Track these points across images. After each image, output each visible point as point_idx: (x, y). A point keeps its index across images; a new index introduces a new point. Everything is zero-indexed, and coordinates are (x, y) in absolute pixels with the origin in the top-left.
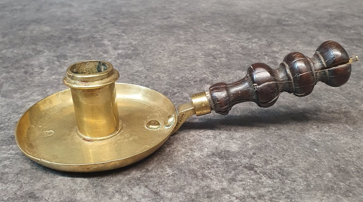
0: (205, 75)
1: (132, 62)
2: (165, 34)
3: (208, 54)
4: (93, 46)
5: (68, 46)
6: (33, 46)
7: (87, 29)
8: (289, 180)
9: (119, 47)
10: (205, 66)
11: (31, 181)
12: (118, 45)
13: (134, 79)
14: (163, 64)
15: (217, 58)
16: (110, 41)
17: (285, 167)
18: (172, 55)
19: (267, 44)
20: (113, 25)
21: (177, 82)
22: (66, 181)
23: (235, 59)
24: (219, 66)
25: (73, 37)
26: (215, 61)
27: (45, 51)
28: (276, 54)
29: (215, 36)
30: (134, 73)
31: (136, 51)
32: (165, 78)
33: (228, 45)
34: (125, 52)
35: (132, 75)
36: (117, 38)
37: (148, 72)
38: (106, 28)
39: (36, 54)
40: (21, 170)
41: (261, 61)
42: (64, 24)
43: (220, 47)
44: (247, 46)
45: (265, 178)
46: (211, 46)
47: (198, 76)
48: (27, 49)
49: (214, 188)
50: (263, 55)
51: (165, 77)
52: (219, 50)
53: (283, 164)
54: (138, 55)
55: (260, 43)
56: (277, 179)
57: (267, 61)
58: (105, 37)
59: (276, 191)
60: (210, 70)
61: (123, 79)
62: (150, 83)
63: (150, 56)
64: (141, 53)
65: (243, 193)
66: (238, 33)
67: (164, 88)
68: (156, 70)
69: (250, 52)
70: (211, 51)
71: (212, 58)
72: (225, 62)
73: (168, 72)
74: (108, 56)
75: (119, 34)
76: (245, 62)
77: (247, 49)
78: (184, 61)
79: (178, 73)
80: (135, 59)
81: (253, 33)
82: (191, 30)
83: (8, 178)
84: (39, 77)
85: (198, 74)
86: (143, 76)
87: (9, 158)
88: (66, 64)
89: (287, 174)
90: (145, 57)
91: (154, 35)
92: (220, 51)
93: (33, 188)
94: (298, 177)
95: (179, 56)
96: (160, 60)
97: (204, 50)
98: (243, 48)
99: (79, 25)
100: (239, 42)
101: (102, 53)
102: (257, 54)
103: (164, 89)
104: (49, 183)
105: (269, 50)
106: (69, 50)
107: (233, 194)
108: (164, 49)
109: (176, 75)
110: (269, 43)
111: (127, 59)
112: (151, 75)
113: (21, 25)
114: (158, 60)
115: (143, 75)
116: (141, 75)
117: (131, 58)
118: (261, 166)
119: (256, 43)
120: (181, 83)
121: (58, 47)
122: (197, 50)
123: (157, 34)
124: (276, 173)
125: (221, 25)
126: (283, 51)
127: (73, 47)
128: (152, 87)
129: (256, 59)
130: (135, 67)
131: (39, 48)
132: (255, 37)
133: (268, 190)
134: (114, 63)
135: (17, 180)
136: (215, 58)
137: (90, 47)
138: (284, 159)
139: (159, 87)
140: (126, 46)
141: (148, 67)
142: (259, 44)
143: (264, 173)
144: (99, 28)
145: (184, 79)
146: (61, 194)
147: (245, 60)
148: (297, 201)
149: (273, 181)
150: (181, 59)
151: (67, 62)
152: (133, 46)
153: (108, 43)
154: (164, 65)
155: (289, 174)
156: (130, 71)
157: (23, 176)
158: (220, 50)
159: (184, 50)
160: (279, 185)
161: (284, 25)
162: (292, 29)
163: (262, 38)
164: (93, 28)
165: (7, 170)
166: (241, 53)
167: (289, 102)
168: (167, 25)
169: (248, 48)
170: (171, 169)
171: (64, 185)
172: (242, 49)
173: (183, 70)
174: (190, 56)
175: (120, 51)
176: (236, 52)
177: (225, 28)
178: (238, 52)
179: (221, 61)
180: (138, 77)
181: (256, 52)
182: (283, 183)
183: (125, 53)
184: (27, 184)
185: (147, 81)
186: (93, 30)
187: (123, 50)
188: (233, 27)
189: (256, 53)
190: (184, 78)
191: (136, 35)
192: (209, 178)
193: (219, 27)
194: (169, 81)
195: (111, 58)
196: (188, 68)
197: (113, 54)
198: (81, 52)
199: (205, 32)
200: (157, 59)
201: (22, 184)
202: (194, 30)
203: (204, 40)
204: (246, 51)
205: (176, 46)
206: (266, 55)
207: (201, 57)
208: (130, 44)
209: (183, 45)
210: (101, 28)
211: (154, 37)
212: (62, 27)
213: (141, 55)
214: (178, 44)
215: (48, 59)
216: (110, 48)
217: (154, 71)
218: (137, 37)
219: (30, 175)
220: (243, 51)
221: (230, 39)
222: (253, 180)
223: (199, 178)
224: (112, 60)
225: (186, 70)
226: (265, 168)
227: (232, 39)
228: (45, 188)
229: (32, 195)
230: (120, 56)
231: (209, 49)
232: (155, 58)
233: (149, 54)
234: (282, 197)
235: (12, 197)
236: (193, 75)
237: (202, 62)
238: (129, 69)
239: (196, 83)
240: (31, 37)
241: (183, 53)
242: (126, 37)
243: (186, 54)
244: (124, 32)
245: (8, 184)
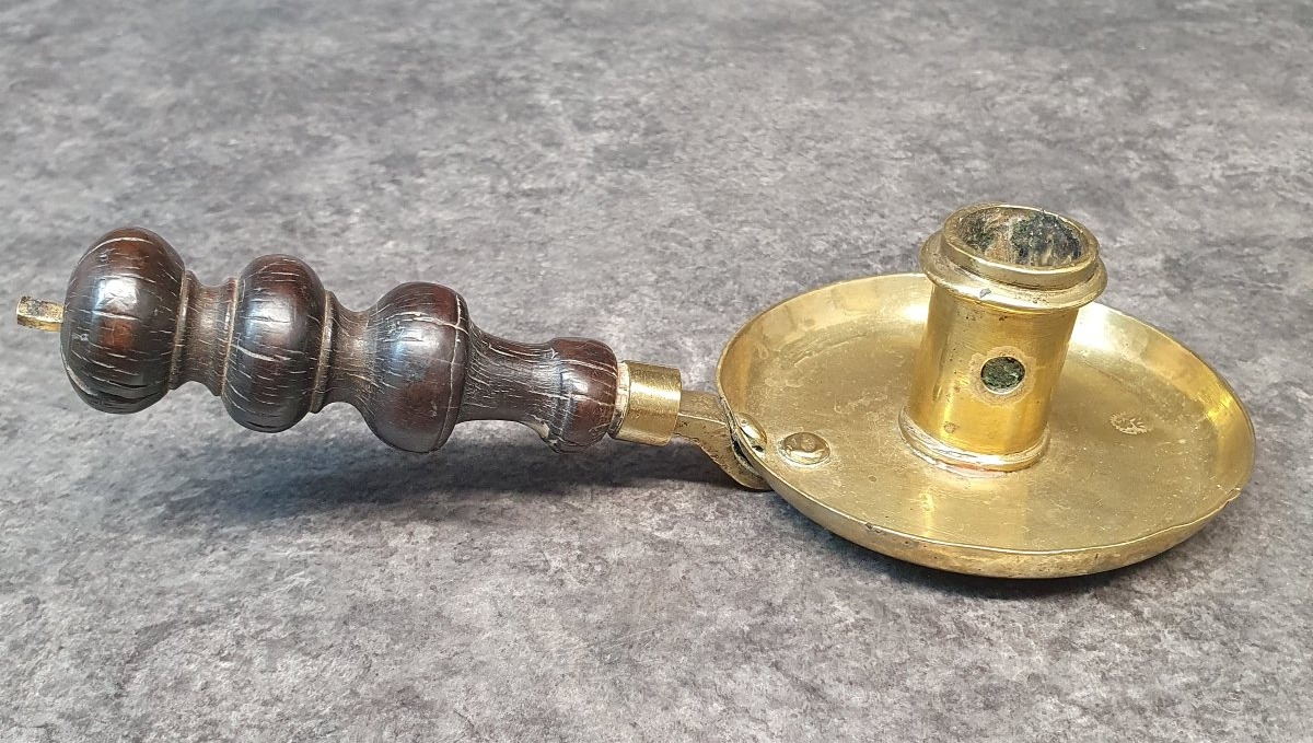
0: (919, 234)
1: (649, 180)
2: (749, 60)
3: (918, 142)
4: (504, 117)
5: (414, 116)
6: (293, 120)
7: (468, 43)
8: (1254, 645)
9: (596, 117)
10: (913, 195)
11: (397, 647)
12: (588, 109)
13: (668, 252)
14: (760, 190)
15: (954, 159)
16: (558, 92)
17: (1235, 594)
18: (789, 149)
19: (1129, 98)
20: (556, 23)
21: (820, 262)
22: (512, 644)
23: (1020, 163)
24: (963, 192)
25: (424, 78)
26: (949, 172)
27: (338, 137)
28: (1166, 141)
29: (934, 65)
30: (664, 230)
31: (659, 136)
32: (778, 247)
33: (988, 104)
34: (617, 139)
35: (657, 235)
36: (579, 79)
37: (712, 223)
38: (533, 39)
39: (308, 152)
40: (354, 608)
41: (1115, 170)
42: (382, 24)
43: (960, 110)
44: (1059, 107)
45: (1170, 638)
46: (928, 109)
47: (894, 235)
48: (272, 132)
49: (1006, 673)
50: (1120, 144)
51: (775, 241)
52: (959, 126)
53: (1229, 585)
54: (666, 150)
55: (1105, 93)
56: (1213, 639)
57: (1135, 170)
58: (537, 76)
59: (1214, 685)
60: (934, 213)
61: (631, 255)
62: (725, 269)
63: (710, 154)
64: (676, 143)
65: (1103, 692)
66: (1018, 49)
67: (779, 290)
68: (741, 214)
69: (1071, 131)
70: (927, 130)
71: (934, 161)
72: (984, 174)
73: (783, 220)
74: (561, 159)
75: (586, 61)
76: (1059, 174)
77: (1059, 119)
78: (833, 173)
79: (818, 224)
80: (659, 169)
81: (1074, 50)
82: (843, 38)
83: (318, 636)
84: (340, 249)
85: (891, 230)
86: (698, 239)
87: (305, 563)
88: (423, 193)
89: (1246, 620)
90: (694, 160)
91: (709, 66)
92: (960, 131)
93: (406, 672)
94: (1282, 634)
95: (812, 154)
96: (747, 173)
97: (904, 127)
98: (1046, 116)
99: (436, 27)
100: (1027, 92)
101: (538, 147)
102: (1098, 140)
103: (778, 294)
104: (457, 654)
105: (1138, 124)
106: (422, 133)
107: (1070, 698)
108: (757, 123)
109: (815, 235)
110: (1136, 94)
111: (631, 171)
112: (724, 235)
113: (229, 31)
114: (740, 172)
115: (696, 235)
116: (691, 234)
117: (642, 166)
118: (1154, 593)
119: (1086, 92)
120: (836, 268)
121: (380, 122)
122: (875, 124)
123: (723, 62)
124: (1207, 618)
125: (953, 17)
126: (1189, 130)
127: (433, 121)
128: (736, 287)
129: (1097, 164)
130: (665, 204)
131: (316, 127)
132: (1084, 69)
133: (1185, 680)
134: (587, 187)
135: (347, 642)
136: (946, 160)
137: (494, 119)
138: (1229, 564)
139: (758, 283)
140: (619, 113)
141: (709, 204)
142: (1100, 99)
143: (1168, 620)
144: (510, 38)
145: (846, 251)
146: (502, 691)
147: (1055, 168)
148: (1285, 720)
149: (1200, 649)
150: (822, 164)
151: (421, 187)
152: (642, 115)
153: (553, 102)
154: (764, 192)
155: (1251, 621)
156: (651, 219)
157: (365, 628)
158: (961, 123)
159: (829, 129)
160: (1221, 663)
161: (1184, 15)
162: (1212, 32)
163: (1107, 70)
164: (488, 38)
165: (306, 607)
166: (1040, 139)
167: (1230, 343)
168: (754, 21)
169: (1060, 115)
170: (847, 602)
171: (507, 659)
172: (1039, 122)
173: (836, 211)
174: (854, 151)
175: (601, 138)
176: (1018, 132)
177: (967, 28)
178: (1026, 132)
179: (968, 170)
180: (680, 243)
181: (1092, 132)
182: (1234, 655)
183: (619, 144)
184: (383, 655)
185: (714, 260)
186: (492, 47)
187: (612, 131)
188: (996, 24)
189: (1093, 139)
190: (845, 246)
191: (645, 64)
192: (982, 639)
193: (945, 26)
194: (793, 260)
195: (573, 166)
196: (852, 206)
197: (577, 147)
198: (464, 143)
199: (898, 47)
200: (735, 169)
201: (366, 657)
202: (855, 39)
203: (897, 84)
204: (1057, 130)
205: (799, 112)
206: (1129, 145)
207: (896, 156)
208: (631, 103)
209: (820, 105)
210: (519, 38)
211: (713, 71)
212: (378, 37)
213: (678, 153)
214: (805, 103)
215: (356, 171)
216: (564, 125)
217: (733, 217)
218: (652, 74)
219: (386, 626)
220: (1046, 127)
221: (991, 78)
222: (1129, 642)
223: (948, 636)
224: (579, 176)
225: (847, 212)
226: (1169, 600)
227: (1001, 77)
228: (448, 670)
229: (407, 698)
230: (604, 157)
231: (920, 121)
232: (730, 163)
233: (704, 146)
234: (1234, 705)
235: (344, 703)
236: (874, 233)
237: (900, 176)
238: (643, 213)
239: (889, 267)
240: (275, 79)
241: (828, 139)
242: (610, 76)
243: (839, 143)
244: (600, 54)
245: (320, 658)
